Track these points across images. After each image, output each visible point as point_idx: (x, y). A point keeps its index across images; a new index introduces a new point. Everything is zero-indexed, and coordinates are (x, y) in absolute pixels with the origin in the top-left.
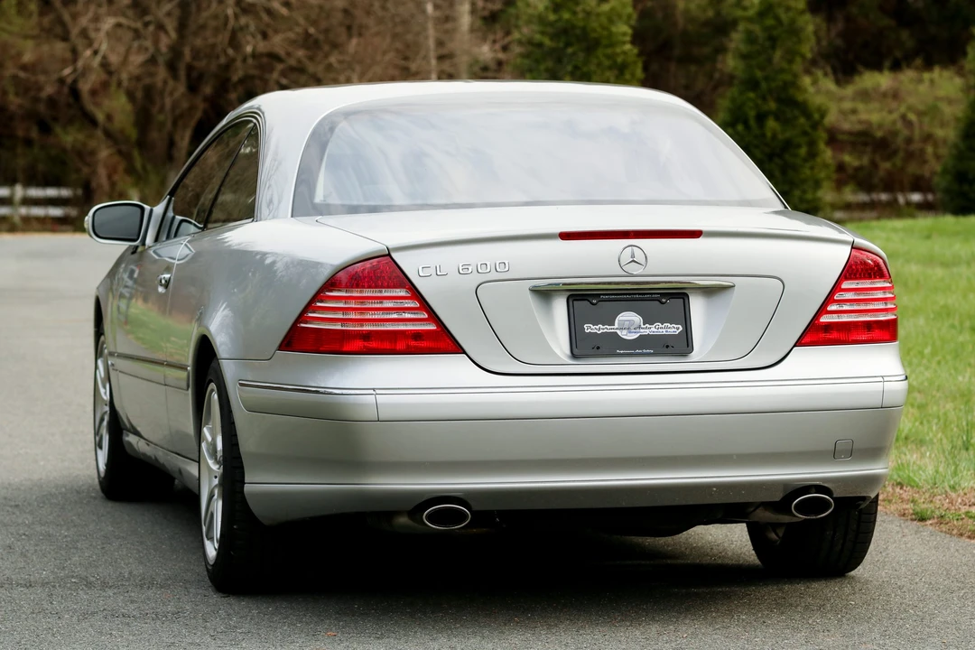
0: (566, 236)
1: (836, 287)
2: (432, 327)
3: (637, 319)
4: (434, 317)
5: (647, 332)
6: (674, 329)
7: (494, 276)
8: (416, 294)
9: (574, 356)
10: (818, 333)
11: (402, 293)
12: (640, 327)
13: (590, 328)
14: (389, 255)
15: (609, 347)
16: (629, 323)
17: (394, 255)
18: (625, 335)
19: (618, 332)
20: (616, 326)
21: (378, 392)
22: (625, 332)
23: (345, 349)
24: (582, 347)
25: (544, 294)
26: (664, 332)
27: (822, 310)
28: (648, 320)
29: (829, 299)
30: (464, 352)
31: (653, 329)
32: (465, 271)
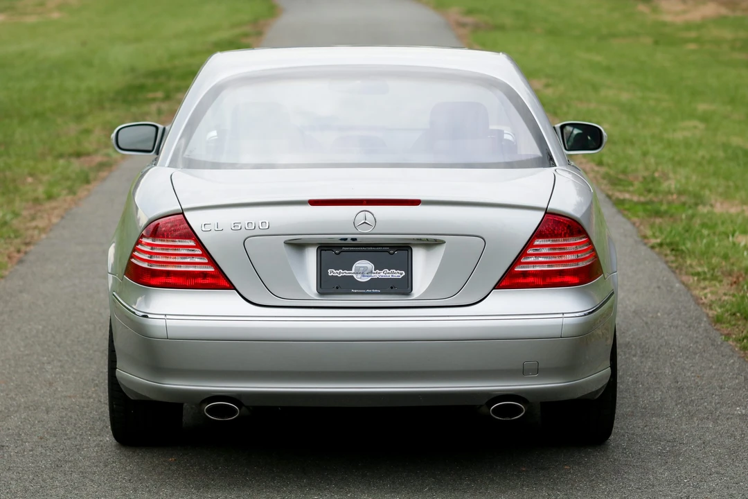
0: (314, 203)
1: (529, 244)
2: (212, 269)
3: (370, 266)
4: (212, 262)
5: (377, 276)
6: (398, 274)
7: (257, 232)
8: (200, 244)
9: (321, 293)
10: (512, 279)
11: (190, 243)
12: (371, 272)
13: (332, 272)
14: (183, 213)
15: (347, 286)
16: (363, 269)
17: (187, 214)
19: (355, 276)
20: (353, 271)
21: (168, 317)
22: (359, 276)
24: (327, 286)
25: (298, 246)
26: (390, 276)
27: (517, 261)
28: (379, 267)
29: (523, 253)
30: (235, 289)
31: (382, 274)
32: (236, 228)
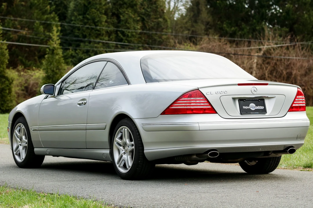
0: (239, 85)
1: (296, 98)
2: (210, 107)
3: (254, 105)
4: (210, 105)
5: (256, 108)
6: (262, 108)
7: (224, 94)
8: (206, 99)
9: (241, 114)
10: (293, 109)
11: (202, 99)
13: (244, 107)
14: (198, 89)
15: (249, 112)
16: (252, 106)
17: (199, 89)
18: (252, 109)
19: (251, 108)
20: (250, 107)
21: (199, 123)
22: (252, 108)
23: (188, 113)
24: (243, 112)
25: (234, 99)
26: (260, 108)
27: (293, 103)
28: (257, 105)
29: (294, 100)
30: (217, 113)
31: (258, 108)
32: (217, 93)
